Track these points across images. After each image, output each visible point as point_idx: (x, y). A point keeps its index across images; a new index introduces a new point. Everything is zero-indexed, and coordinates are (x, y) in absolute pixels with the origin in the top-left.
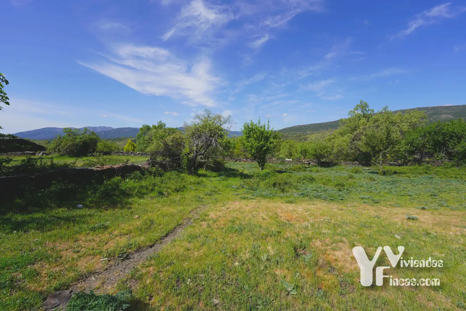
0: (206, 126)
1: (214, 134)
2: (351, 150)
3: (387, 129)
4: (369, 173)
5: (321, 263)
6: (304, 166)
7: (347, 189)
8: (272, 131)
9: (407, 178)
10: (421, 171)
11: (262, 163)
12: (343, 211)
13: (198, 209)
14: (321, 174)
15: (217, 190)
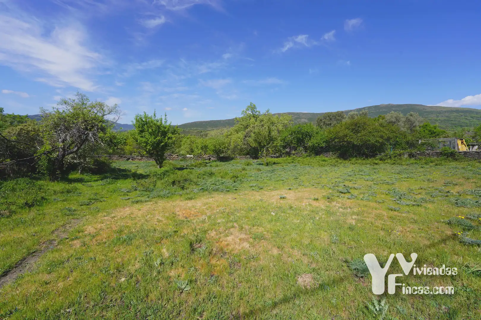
0: (78, 114)
1: (91, 126)
2: (244, 145)
3: (269, 128)
4: (257, 164)
5: (215, 251)
6: (205, 161)
7: (240, 180)
8: (170, 126)
9: (281, 167)
10: (290, 161)
11: (160, 161)
12: (236, 200)
13: (68, 226)
14: (220, 168)
15: (98, 197)
